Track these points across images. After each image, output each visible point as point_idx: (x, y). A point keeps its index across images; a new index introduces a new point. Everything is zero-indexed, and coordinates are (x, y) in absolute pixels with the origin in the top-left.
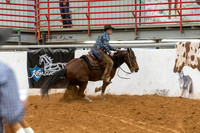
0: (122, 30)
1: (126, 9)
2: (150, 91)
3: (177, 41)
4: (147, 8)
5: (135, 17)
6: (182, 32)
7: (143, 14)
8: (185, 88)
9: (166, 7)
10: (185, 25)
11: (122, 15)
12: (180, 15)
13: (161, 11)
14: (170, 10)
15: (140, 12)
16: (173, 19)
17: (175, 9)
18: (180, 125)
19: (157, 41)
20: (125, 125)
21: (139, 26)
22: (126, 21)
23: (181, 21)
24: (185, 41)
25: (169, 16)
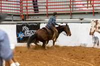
0: (64, 14)
1: (66, 3)
2: (78, 44)
3: (91, 20)
4: (76, 3)
5: (70, 8)
6: (94, 15)
7: (74, 6)
8: (95, 43)
9: (86, 3)
10: (95, 11)
11: (64, 7)
12: (93, 7)
13: (83, 4)
14: (88, 4)
15: (73, 5)
16: (89, 9)
17: (91, 4)
18: (93, 61)
19: (81, 19)
20: (65, 61)
21: (72, 12)
22: (66, 10)
23: (93, 10)
24: (95, 20)
25: (87, 7)
